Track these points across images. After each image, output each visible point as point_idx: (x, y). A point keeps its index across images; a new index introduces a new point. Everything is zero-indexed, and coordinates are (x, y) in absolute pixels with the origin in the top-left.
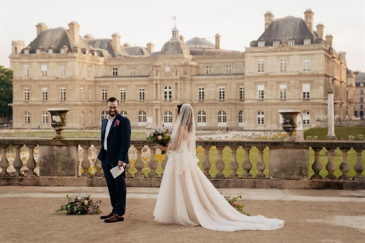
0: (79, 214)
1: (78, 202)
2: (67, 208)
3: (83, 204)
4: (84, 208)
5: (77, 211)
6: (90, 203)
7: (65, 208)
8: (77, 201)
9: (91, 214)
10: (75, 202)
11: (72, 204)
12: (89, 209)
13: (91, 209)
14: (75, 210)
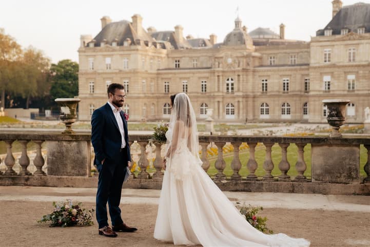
0: (65, 226)
1: (64, 211)
2: (51, 218)
3: (70, 213)
4: (71, 219)
5: (63, 223)
6: (79, 212)
7: (49, 218)
8: (63, 209)
9: (81, 226)
10: (61, 211)
11: (58, 214)
12: (77, 220)
13: (80, 220)
14: (60, 221)
